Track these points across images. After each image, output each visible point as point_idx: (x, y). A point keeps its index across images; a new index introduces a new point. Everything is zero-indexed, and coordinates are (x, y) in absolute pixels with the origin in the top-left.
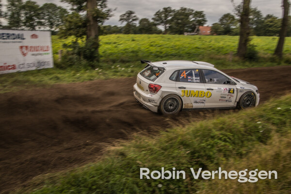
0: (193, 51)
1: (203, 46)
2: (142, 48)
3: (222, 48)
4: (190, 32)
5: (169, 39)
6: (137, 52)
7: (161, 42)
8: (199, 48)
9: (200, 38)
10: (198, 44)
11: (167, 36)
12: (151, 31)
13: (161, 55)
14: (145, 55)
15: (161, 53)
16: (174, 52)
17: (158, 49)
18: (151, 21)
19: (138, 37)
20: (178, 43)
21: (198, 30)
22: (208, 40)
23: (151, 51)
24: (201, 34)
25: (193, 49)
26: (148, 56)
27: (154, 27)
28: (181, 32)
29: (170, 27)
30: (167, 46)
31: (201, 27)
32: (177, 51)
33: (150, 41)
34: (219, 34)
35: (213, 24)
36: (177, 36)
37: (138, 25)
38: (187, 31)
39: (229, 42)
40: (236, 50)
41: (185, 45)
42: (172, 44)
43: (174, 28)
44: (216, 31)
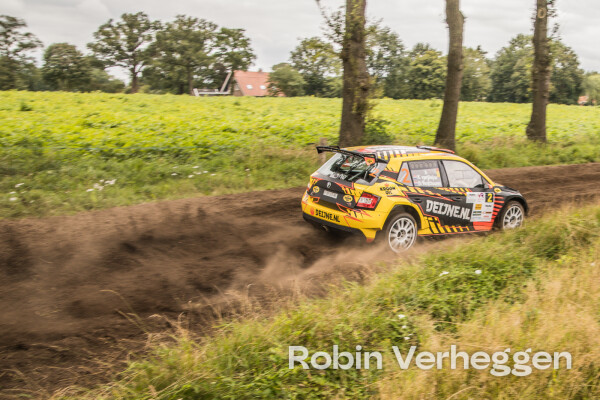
0: (217, 138)
1: (246, 126)
2: (57, 133)
3: (301, 130)
4: (210, 87)
5: (143, 106)
6: (40, 144)
7: (117, 115)
8: (234, 132)
9: (237, 104)
10: (232, 120)
11: (140, 97)
12: (88, 81)
13: (121, 151)
14: (65, 152)
15: (120, 145)
16: (159, 142)
17: (112, 135)
18: (87, 52)
19: (41, 99)
20: (171, 117)
21: (232, 82)
22: (261, 110)
23: (88, 141)
24: (240, 94)
25: (215, 133)
26: (79, 156)
27: (96, 71)
28: (182, 88)
29: (146, 73)
30: (140, 125)
31: (239, 75)
32: (169, 141)
33: (84, 114)
34: (294, 95)
35: (274, 68)
36: (169, 96)
37: (40, 64)
38: (200, 85)
39: (320, 113)
40: (336, 135)
41: (193, 124)
42: (153, 120)
43: (162, 76)
44: (283, 84)
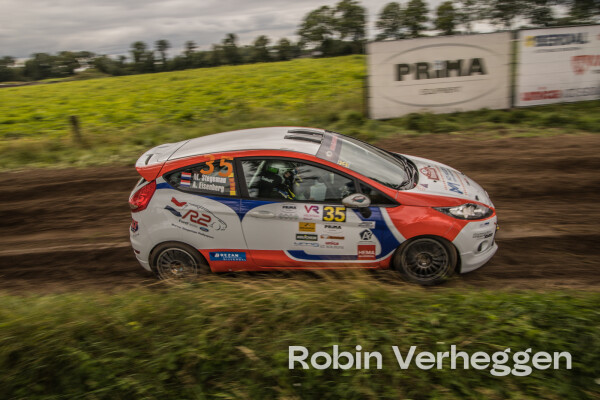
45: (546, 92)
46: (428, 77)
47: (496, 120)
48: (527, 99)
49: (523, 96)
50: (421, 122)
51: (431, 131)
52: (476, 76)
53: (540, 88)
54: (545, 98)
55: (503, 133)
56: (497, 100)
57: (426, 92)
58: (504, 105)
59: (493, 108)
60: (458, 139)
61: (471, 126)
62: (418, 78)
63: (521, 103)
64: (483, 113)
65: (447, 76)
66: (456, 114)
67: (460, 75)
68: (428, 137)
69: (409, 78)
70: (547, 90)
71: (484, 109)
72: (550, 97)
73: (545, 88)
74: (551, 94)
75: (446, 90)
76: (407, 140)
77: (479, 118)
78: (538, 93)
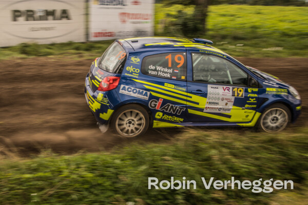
45: (106, 33)
46: (34, 20)
47: (77, 49)
48: (96, 37)
49: (93, 35)
50: (28, 49)
51: (36, 55)
52: (64, 21)
53: (102, 30)
54: (106, 36)
55: (81, 57)
56: (78, 37)
57: (33, 30)
58: (83, 40)
59: (76, 41)
60: (53, 60)
61: (62, 52)
62: (27, 20)
63: (93, 39)
64: (69, 44)
65: (47, 20)
66: (53, 45)
67: (54, 19)
68: (33, 59)
69: (21, 19)
70: (107, 31)
71: (71, 42)
72: (109, 36)
73: (106, 30)
74: (109, 34)
75: (46, 29)
76: (19, 61)
77: (68, 48)
78: (102, 33)
